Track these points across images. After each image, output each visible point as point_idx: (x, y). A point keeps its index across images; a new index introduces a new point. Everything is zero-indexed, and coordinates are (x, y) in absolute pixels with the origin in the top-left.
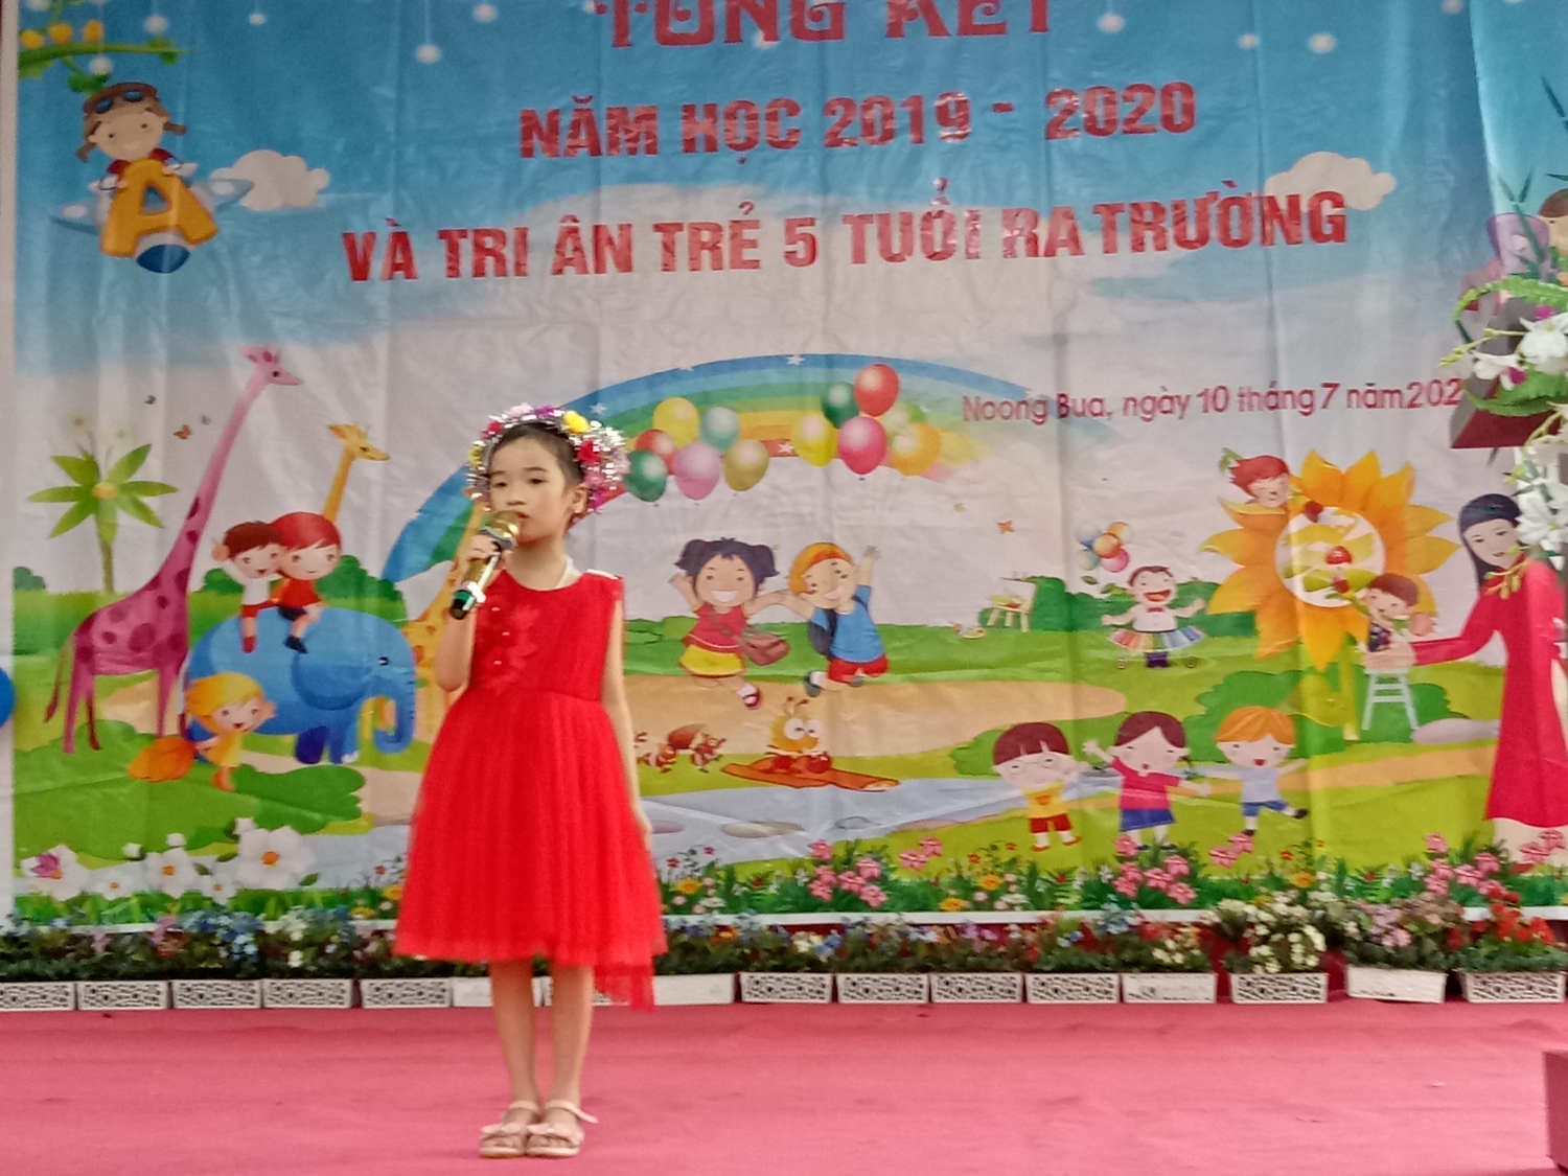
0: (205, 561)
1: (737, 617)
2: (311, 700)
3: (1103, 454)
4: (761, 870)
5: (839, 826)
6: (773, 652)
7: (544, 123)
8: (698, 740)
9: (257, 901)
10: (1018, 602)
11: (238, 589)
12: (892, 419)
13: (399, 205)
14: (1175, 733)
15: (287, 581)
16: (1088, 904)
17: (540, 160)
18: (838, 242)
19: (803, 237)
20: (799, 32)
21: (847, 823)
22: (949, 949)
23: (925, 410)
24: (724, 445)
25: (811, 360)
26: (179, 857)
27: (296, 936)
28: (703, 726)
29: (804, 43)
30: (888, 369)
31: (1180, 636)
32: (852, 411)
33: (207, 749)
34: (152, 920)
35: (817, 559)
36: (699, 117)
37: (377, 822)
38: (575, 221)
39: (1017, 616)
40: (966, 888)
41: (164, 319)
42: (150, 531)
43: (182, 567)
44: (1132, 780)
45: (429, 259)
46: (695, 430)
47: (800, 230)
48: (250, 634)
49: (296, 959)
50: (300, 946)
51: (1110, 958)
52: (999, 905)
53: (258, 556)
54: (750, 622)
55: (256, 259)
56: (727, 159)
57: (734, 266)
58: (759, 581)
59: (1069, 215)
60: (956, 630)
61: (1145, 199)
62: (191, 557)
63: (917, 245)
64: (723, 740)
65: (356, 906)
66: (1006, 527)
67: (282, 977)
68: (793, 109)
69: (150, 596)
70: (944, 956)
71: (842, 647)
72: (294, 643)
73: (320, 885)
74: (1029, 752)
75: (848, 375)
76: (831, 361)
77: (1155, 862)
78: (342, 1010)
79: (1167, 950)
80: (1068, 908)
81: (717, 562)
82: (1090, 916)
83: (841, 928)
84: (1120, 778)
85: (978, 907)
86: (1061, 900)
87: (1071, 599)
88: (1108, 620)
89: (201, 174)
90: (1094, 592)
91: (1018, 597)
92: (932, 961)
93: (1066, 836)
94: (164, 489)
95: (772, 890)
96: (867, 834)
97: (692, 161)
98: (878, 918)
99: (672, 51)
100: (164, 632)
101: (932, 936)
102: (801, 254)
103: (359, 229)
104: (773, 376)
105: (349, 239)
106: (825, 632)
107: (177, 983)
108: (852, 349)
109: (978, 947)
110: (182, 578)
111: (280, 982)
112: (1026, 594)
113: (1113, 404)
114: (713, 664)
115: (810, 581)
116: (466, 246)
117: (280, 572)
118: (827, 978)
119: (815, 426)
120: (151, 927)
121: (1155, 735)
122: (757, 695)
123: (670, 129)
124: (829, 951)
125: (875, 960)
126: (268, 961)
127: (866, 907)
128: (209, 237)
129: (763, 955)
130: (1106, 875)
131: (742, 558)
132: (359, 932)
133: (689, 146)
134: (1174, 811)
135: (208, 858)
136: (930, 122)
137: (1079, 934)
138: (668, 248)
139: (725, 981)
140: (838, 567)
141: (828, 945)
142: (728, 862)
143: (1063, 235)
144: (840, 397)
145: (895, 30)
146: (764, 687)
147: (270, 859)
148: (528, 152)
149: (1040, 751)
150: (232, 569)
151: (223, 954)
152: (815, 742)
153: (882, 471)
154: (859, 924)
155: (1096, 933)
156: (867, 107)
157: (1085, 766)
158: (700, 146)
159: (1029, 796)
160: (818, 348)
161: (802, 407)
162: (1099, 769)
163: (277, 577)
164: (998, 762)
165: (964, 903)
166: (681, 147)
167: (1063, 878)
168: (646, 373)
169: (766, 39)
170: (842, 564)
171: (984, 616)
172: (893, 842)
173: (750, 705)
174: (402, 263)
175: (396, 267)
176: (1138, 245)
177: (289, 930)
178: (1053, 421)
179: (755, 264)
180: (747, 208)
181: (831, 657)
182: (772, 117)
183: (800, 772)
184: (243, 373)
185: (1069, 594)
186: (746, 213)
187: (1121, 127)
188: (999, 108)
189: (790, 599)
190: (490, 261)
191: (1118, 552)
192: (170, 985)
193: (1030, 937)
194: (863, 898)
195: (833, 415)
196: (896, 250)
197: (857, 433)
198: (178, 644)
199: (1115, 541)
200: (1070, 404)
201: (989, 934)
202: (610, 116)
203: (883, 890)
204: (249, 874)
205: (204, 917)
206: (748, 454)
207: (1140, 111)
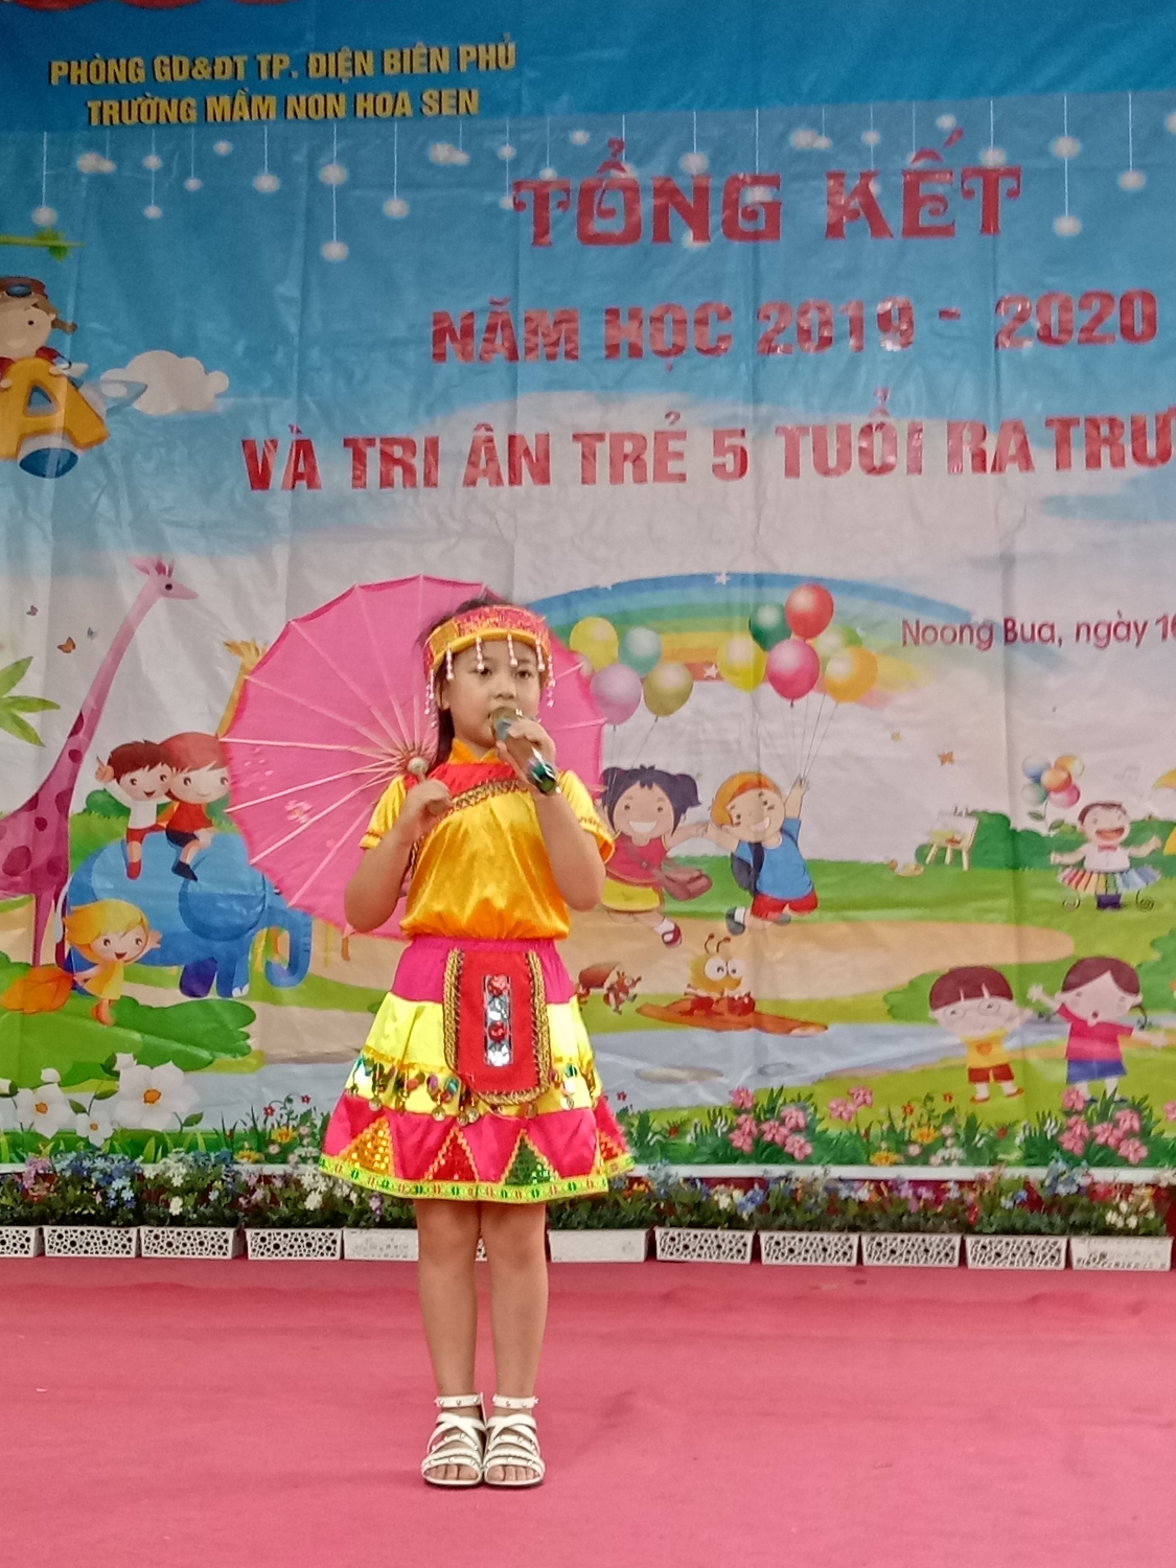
0: (89, 780)
1: (656, 849)
2: (201, 929)
3: (1052, 682)
4: (676, 1118)
5: (762, 1072)
6: (692, 887)
7: (457, 328)
8: (612, 978)
9: (135, 1143)
10: (957, 838)
11: (125, 811)
12: (827, 642)
13: (303, 411)
14: (1127, 980)
15: (176, 805)
16: (1032, 1161)
17: (453, 364)
18: (769, 455)
19: (733, 449)
20: (731, 230)
21: (770, 1070)
22: (882, 1208)
23: (859, 631)
24: (644, 668)
25: (741, 579)
26: (52, 1093)
27: (177, 1182)
28: (619, 963)
29: (736, 244)
30: (822, 590)
31: (1134, 876)
32: (782, 633)
33: (86, 981)
34: (22, 1160)
35: (742, 789)
36: (624, 320)
37: (266, 1059)
38: (489, 429)
39: (957, 854)
40: (898, 1142)
41: (48, 526)
42: (27, 749)
43: (64, 786)
44: (1079, 1029)
45: (333, 466)
46: (615, 653)
47: (728, 442)
48: (135, 860)
49: (176, 1206)
50: (182, 1192)
51: (1058, 1220)
52: (935, 1159)
53: (145, 777)
54: (670, 854)
55: (150, 466)
56: (653, 366)
57: (656, 478)
58: (679, 813)
59: (1017, 427)
60: (892, 866)
61: (1101, 413)
62: (73, 777)
63: (855, 459)
64: (639, 979)
65: (242, 1148)
66: (946, 758)
67: (161, 1223)
68: (725, 315)
69: (28, 819)
70: (876, 1215)
71: (767, 881)
72: (182, 869)
73: (205, 1126)
74: (967, 997)
75: (780, 595)
76: (760, 580)
77: (1103, 1116)
78: (225, 1260)
79: (1119, 1213)
80: (1008, 1164)
81: (635, 791)
82: (1038, 1174)
83: (763, 1183)
84: (1068, 1027)
85: (911, 1161)
86: (1000, 1156)
87: (1014, 834)
88: (1055, 858)
89: (90, 374)
90: (1042, 828)
91: (958, 832)
92: (863, 1220)
93: (1008, 1087)
94: (45, 704)
95: (689, 1139)
96: (791, 1082)
97: (614, 369)
98: (802, 1172)
99: (594, 251)
100: (40, 858)
101: (864, 1194)
102: (730, 466)
103: (259, 436)
104: (697, 595)
105: (248, 446)
106: (750, 865)
107: (47, 1230)
108: (785, 566)
109: (914, 1207)
110: (63, 800)
111: (158, 1231)
112: (968, 829)
113: (1065, 630)
114: (628, 898)
115: (734, 814)
116: (373, 455)
117: (169, 794)
118: (749, 1236)
119: (742, 648)
120: (19, 1167)
121: (1107, 979)
122: (677, 932)
123: (591, 333)
124: (751, 1208)
125: (800, 1217)
126: (147, 1206)
127: (791, 1159)
128: (99, 441)
129: (679, 1209)
130: (1051, 1129)
131: (663, 789)
132: (244, 1177)
133: (613, 350)
134: (1126, 1063)
135: (84, 1096)
136: (871, 329)
137: (1023, 1194)
138: (588, 457)
139: (638, 1237)
140: (764, 798)
141: (752, 1200)
142: (642, 1110)
143: (1012, 450)
144: (769, 618)
145: (834, 230)
146: (684, 925)
147: (151, 1097)
148: (440, 356)
149: (981, 995)
150: (117, 790)
151: (99, 1199)
152: (738, 983)
153: (813, 697)
154: (781, 1178)
155: (1043, 1194)
156: (803, 312)
157: (1029, 1013)
158: (624, 351)
159: (966, 1044)
160: (750, 566)
161: (728, 628)
162: (1043, 1016)
163: (167, 800)
164: (934, 1007)
165: (895, 1157)
166: (604, 353)
167: (1005, 1131)
168: (562, 590)
169: (696, 238)
170: (769, 795)
171: (921, 853)
172: (819, 1090)
173: (668, 943)
174: (304, 471)
175: (297, 476)
176: (1093, 461)
177: (170, 1174)
178: (998, 645)
179: (682, 477)
180: (672, 417)
181: (756, 893)
182: (701, 322)
183: (720, 1014)
184: (131, 586)
185: (1014, 831)
186: (672, 423)
187: (1076, 335)
188: (944, 314)
189: (712, 830)
190: (398, 472)
191: (1069, 787)
192: (41, 1232)
193: (970, 1197)
194: (788, 1149)
195: (761, 637)
196: (832, 462)
197: (787, 656)
198: (56, 869)
199: (1064, 775)
200: (1018, 628)
201: (926, 1193)
202: (527, 320)
203: (810, 1141)
204: (128, 1112)
205: (78, 1159)
206: (670, 677)
207: (1098, 319)
